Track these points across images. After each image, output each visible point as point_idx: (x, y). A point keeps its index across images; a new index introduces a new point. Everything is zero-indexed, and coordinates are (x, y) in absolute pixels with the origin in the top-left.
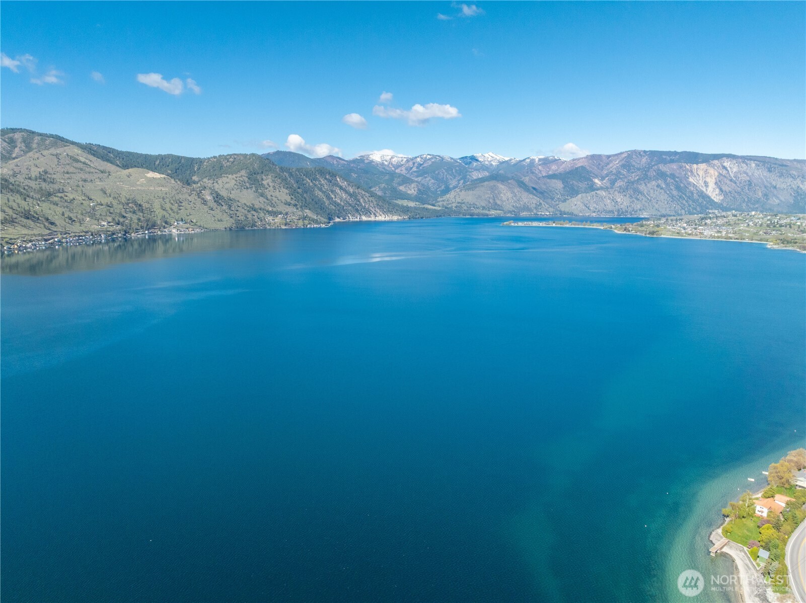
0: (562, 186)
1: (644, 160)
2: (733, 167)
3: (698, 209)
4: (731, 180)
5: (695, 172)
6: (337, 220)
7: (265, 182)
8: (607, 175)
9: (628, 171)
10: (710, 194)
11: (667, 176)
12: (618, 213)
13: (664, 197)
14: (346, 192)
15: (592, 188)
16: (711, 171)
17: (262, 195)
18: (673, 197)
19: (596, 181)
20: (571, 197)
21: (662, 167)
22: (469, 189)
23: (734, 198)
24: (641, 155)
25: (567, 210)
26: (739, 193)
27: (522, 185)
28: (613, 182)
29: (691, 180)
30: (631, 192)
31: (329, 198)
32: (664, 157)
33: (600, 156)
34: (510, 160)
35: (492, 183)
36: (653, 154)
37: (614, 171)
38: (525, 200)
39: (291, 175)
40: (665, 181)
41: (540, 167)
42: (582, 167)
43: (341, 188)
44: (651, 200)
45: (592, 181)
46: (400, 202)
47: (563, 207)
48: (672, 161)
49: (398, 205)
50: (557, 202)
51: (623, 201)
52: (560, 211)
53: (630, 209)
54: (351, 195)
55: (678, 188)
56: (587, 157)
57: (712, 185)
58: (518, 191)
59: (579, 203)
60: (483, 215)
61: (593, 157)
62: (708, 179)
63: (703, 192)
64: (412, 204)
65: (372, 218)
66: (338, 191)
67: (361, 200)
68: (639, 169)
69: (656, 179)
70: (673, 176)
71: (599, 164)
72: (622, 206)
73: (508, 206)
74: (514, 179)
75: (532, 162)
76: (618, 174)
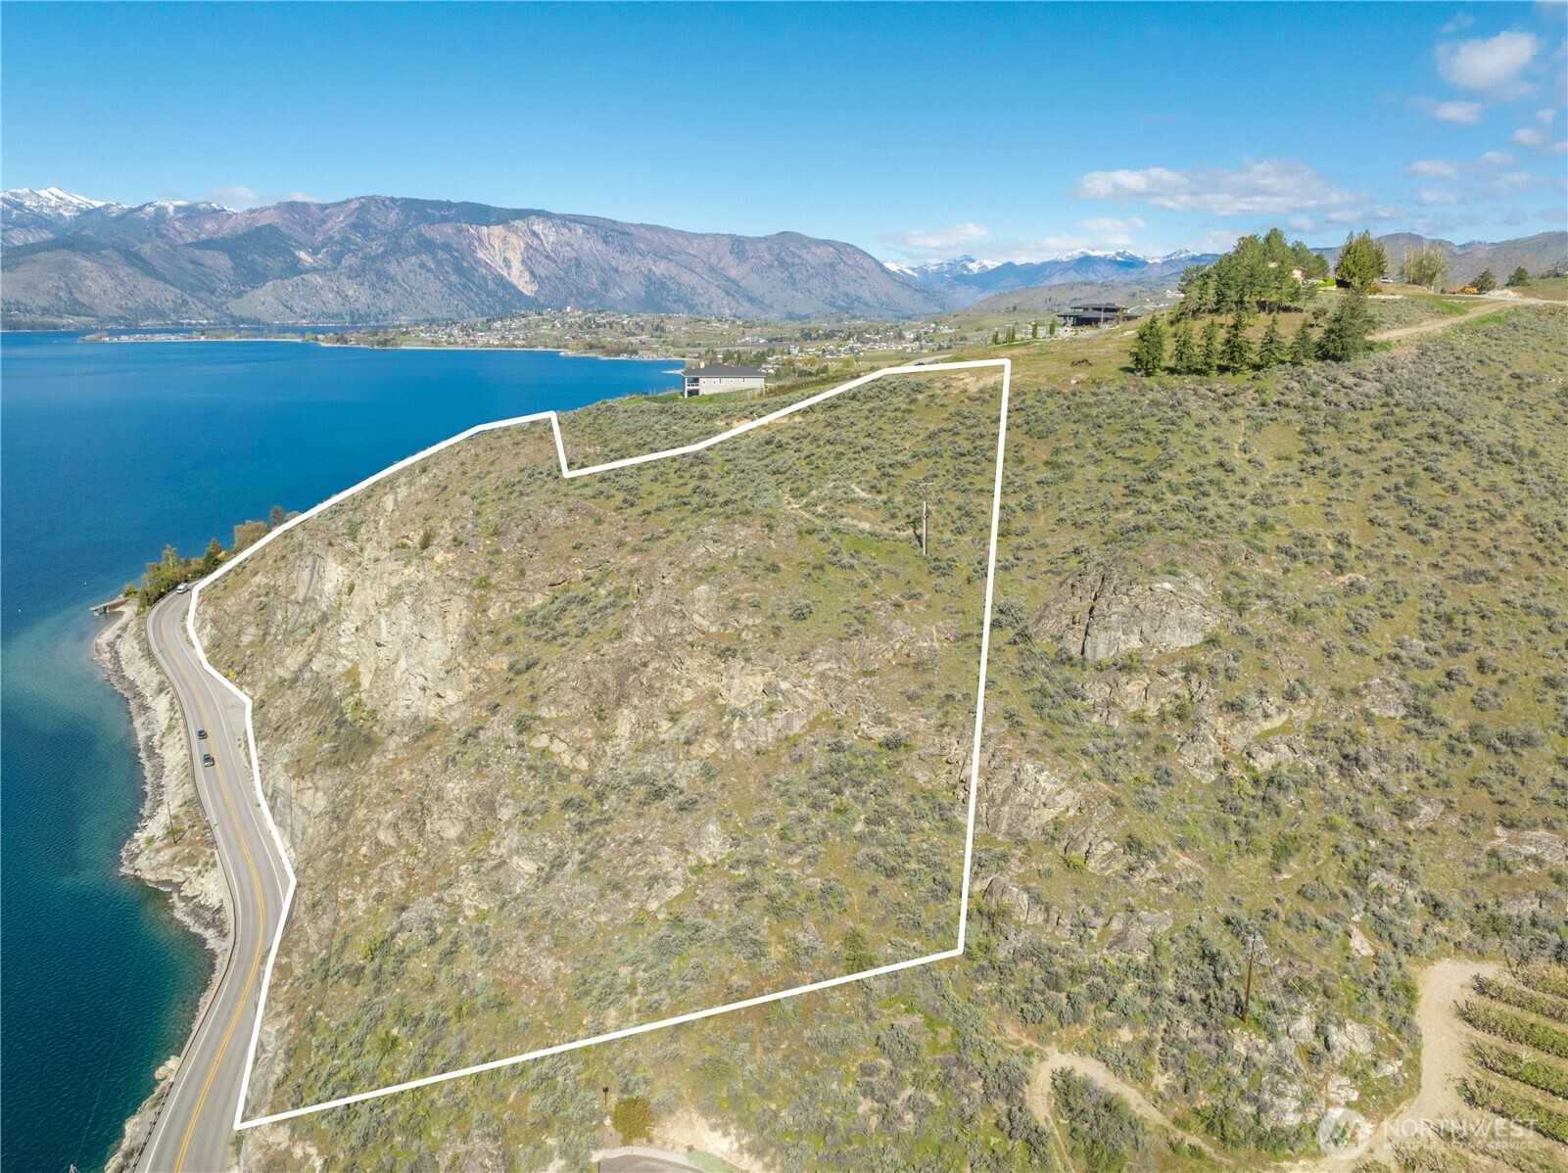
0: (229, 264)
1: (393, 216)
2: (549, 234)
4: (548, 257)
5: (485, 239)
8: (324, 244)
9: (365, 236)
10: (515, 282)
11: (437, 246)
12: (352, 317)
13: (434, 286)
16: (514, 240)
18: (450, 286)
19: (302, 255)
20: (253, 288)
21: (429, 232)
23: (555, 287)
24: (386, 206)
25: (246, 314)
26: (562, 280)
27: (134, 259)
28: (337, 259)
29: (480, 255)
30: (371, 276)
32: (430, 211)
33: (305, 205)
34: (107, 207)
35: (61, 256)
36: (408, 204)
37: (337, 236)
38: (148, 294)
40: (434, 256)
41: (178, 225)
42: (269, 226)
44: (411, 293)
45: (292, 254)
47: (236, 307)
48: (444, 220)
50: (224, 299)
51: (359, 295)
52: (232, 316)
53: (374, 310)
55: (459, 270)
56: (278, 207)
57: (517, 266)
58: (128, 275)
59: (269, 299)
60: (46, 324)
61: (292, 206)
62: (510, 255)
63: (502, 277)
68: (384, 233)
69: (418, 253)
70: (447, 247)
71: (307, 222)
72: (358, 305)
74: (114, 247)
75: (161, 212)
76: (345, 241)
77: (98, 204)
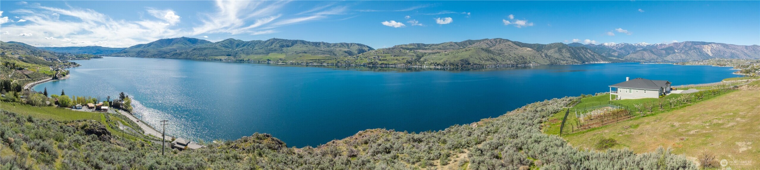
1: (690, 44)
2: (715, 46)
3: (706, 58)
4: (714, 50)
5: (704, 47)
6: (586, 63)
7: (563, 51)
8: (679, 49)
9: (686, 47)
10: (709, 54)
12: (682, 60)
13: (696, 55)
14: (590, 54)
15: (674, 52)
16: (709, 47)
17: (561, 55)
18: (698, 55)
19: (676, 50)
20: (668, 56)
21: (695, 46)
22: (634, 53)
23: (716, 55)
25: (666, 60)
26: (717, 53)
27: (652, 52)
28: (681, 51)
29: (703, 50)
30: (686, 54)
31: (584, 56)
32: (696, 43)
33: (677, 43)
35: (642, 51)
36: (693, 42)
37: (681, 48)
39: (573, 49)
40: (696, 50)
41: (659, 47)
42: (672, 46)
43: (589, 53)
44: (692, 56)
46: (610, 58)
47: (665, 59)
48: (698, 44)
49: (609, 59)
50: (663, 57)
51: (684, 56)
52: (664, 60)
53: (686, 59)
54: (592, 55)
55: (700, 52)
56: (673, 43)
57: (709, 51)
59: (670, 57)
60: (638, 61)
61: (675, 43)
62: (708, 50)
63: (707, 53)
64: (615, 58)
65: (599, 63)
66: (588, 54)
67: (596, 57)
68: (688, 47)
69: (693, 50)
70: (698, 49)
71: (677, 45)
72: (683, 58)
73: (647, 59)
74: (650, 50)
75: (657, 45)
76: (683, 48)
77: (649, 44)
